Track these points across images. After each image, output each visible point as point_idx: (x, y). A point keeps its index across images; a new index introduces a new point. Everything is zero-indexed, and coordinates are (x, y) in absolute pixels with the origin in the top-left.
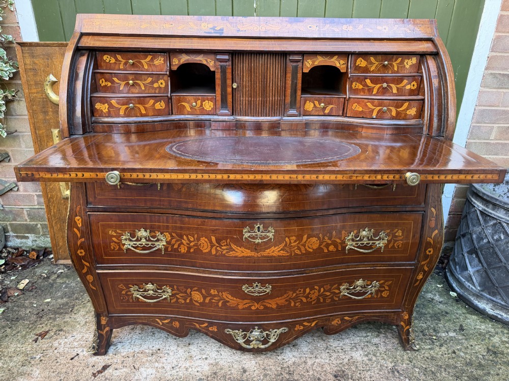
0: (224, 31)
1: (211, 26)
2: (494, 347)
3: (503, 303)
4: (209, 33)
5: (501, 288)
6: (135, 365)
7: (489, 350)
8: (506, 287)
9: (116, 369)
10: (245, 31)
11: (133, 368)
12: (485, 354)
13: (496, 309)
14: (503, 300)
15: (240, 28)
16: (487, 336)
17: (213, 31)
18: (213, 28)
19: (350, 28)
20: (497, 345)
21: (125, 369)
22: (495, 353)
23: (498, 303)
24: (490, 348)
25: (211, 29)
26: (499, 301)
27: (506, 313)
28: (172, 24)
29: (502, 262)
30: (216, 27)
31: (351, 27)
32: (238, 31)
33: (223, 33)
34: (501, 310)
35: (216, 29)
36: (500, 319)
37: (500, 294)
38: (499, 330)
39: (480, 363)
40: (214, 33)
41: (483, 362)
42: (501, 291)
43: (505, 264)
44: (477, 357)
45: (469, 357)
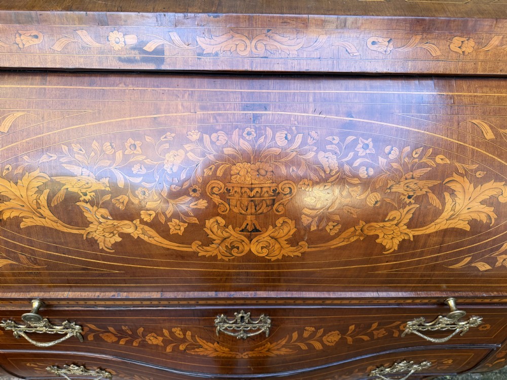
0: (167, 53)
1: (132, 40)
4: (129, 61)
10: (217, 54)
15: (204, 46)
17: (138, 57)
18: (139, 48)
19: (469, 46)
25: (134, 48)
28: (36, 37)
30: (145, 44)
31: (472, 43)
32: (199, 54)
33: (162, 61)
35: (146, 48)
40: (145, 60)
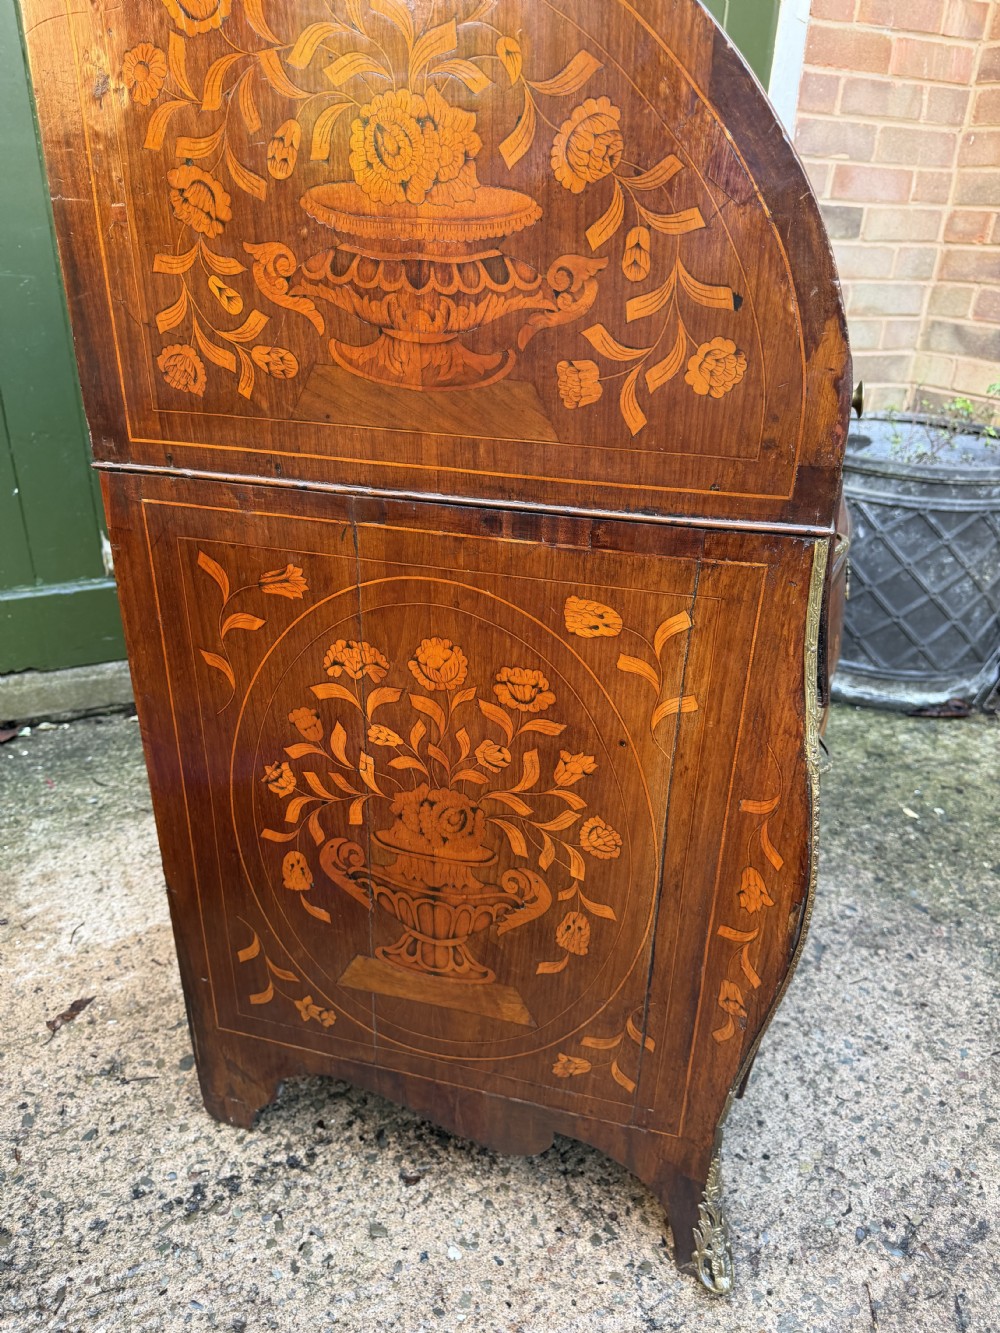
2: (875, 746)
3: (871, 668)
5: (866, 637)
6: (157, 958)
7: (869, 755)
8: (873, 634)
9: (108, 979)
11: (154, 964)
12: (865, 761)
13: (860, 684)
14: (871, 661)
16: (858, 734)
20: (879, 743)
21: (132, 974)
22: (880, 756)
23: (862, 670)
24: (870, 749)
26: (864, 666)
27: (877, 688)
29: (863, 584)
34: (867, 683)
36: (870, 701)
37: (864, 651)
38: (873, 721)
39: (863, 776)
41: (868, 774)
42: (865, 644)
43: (870, 586)
44: (856, 769)
45: (843, 771)
